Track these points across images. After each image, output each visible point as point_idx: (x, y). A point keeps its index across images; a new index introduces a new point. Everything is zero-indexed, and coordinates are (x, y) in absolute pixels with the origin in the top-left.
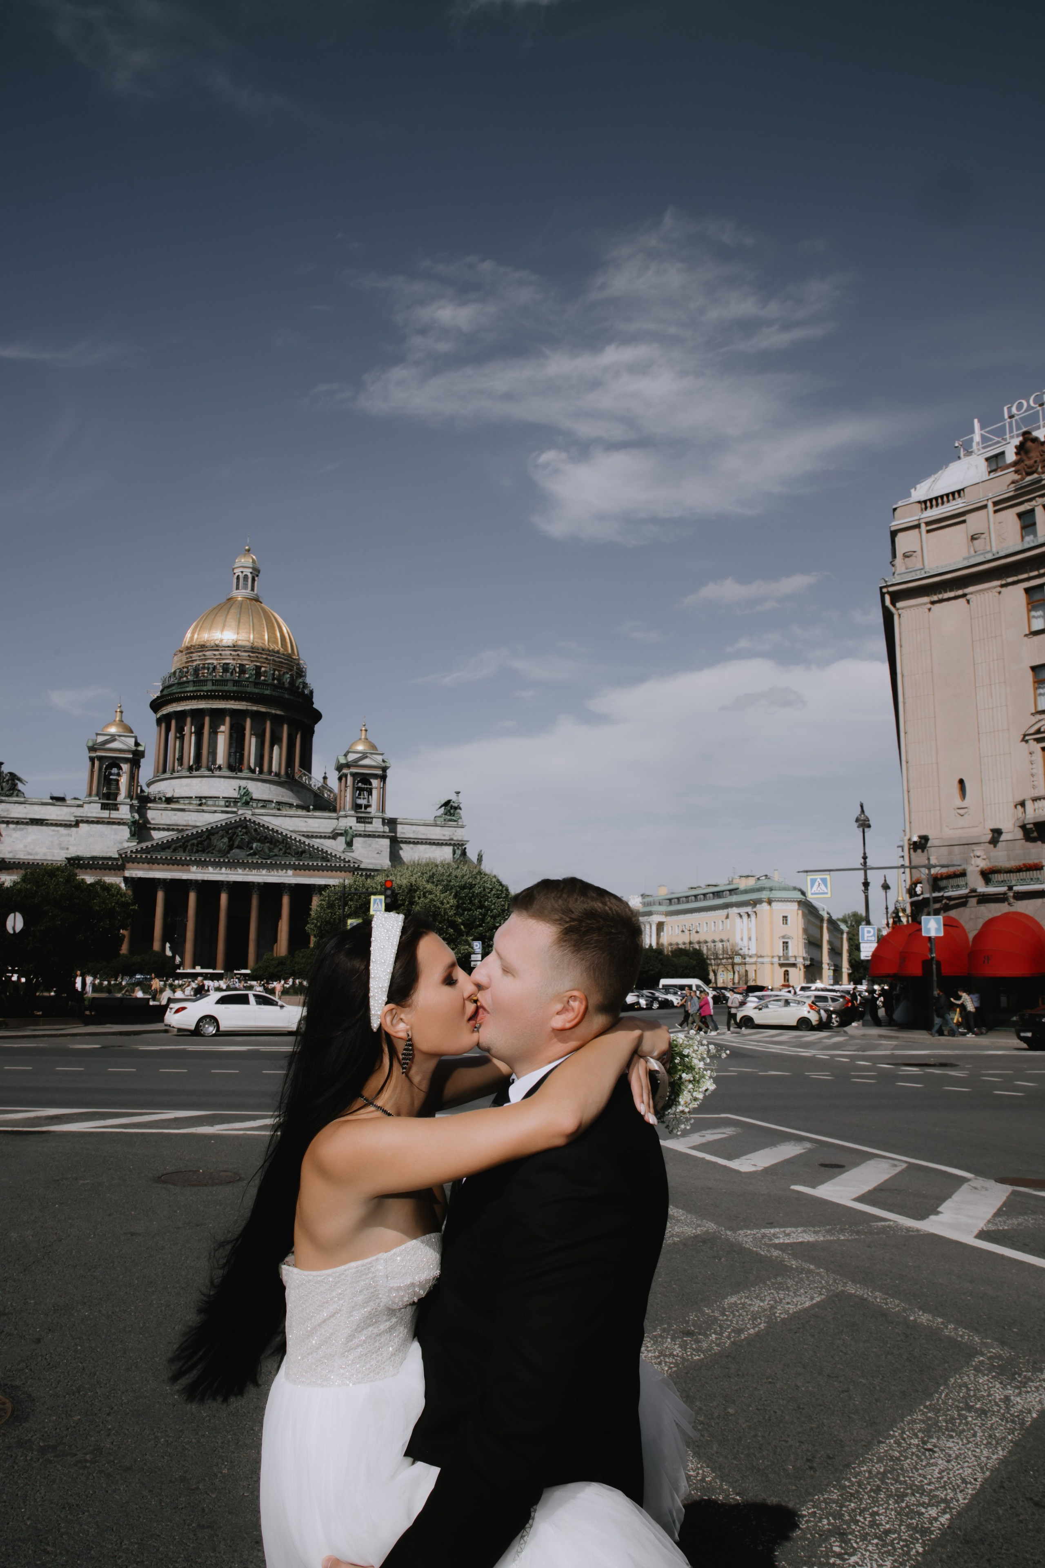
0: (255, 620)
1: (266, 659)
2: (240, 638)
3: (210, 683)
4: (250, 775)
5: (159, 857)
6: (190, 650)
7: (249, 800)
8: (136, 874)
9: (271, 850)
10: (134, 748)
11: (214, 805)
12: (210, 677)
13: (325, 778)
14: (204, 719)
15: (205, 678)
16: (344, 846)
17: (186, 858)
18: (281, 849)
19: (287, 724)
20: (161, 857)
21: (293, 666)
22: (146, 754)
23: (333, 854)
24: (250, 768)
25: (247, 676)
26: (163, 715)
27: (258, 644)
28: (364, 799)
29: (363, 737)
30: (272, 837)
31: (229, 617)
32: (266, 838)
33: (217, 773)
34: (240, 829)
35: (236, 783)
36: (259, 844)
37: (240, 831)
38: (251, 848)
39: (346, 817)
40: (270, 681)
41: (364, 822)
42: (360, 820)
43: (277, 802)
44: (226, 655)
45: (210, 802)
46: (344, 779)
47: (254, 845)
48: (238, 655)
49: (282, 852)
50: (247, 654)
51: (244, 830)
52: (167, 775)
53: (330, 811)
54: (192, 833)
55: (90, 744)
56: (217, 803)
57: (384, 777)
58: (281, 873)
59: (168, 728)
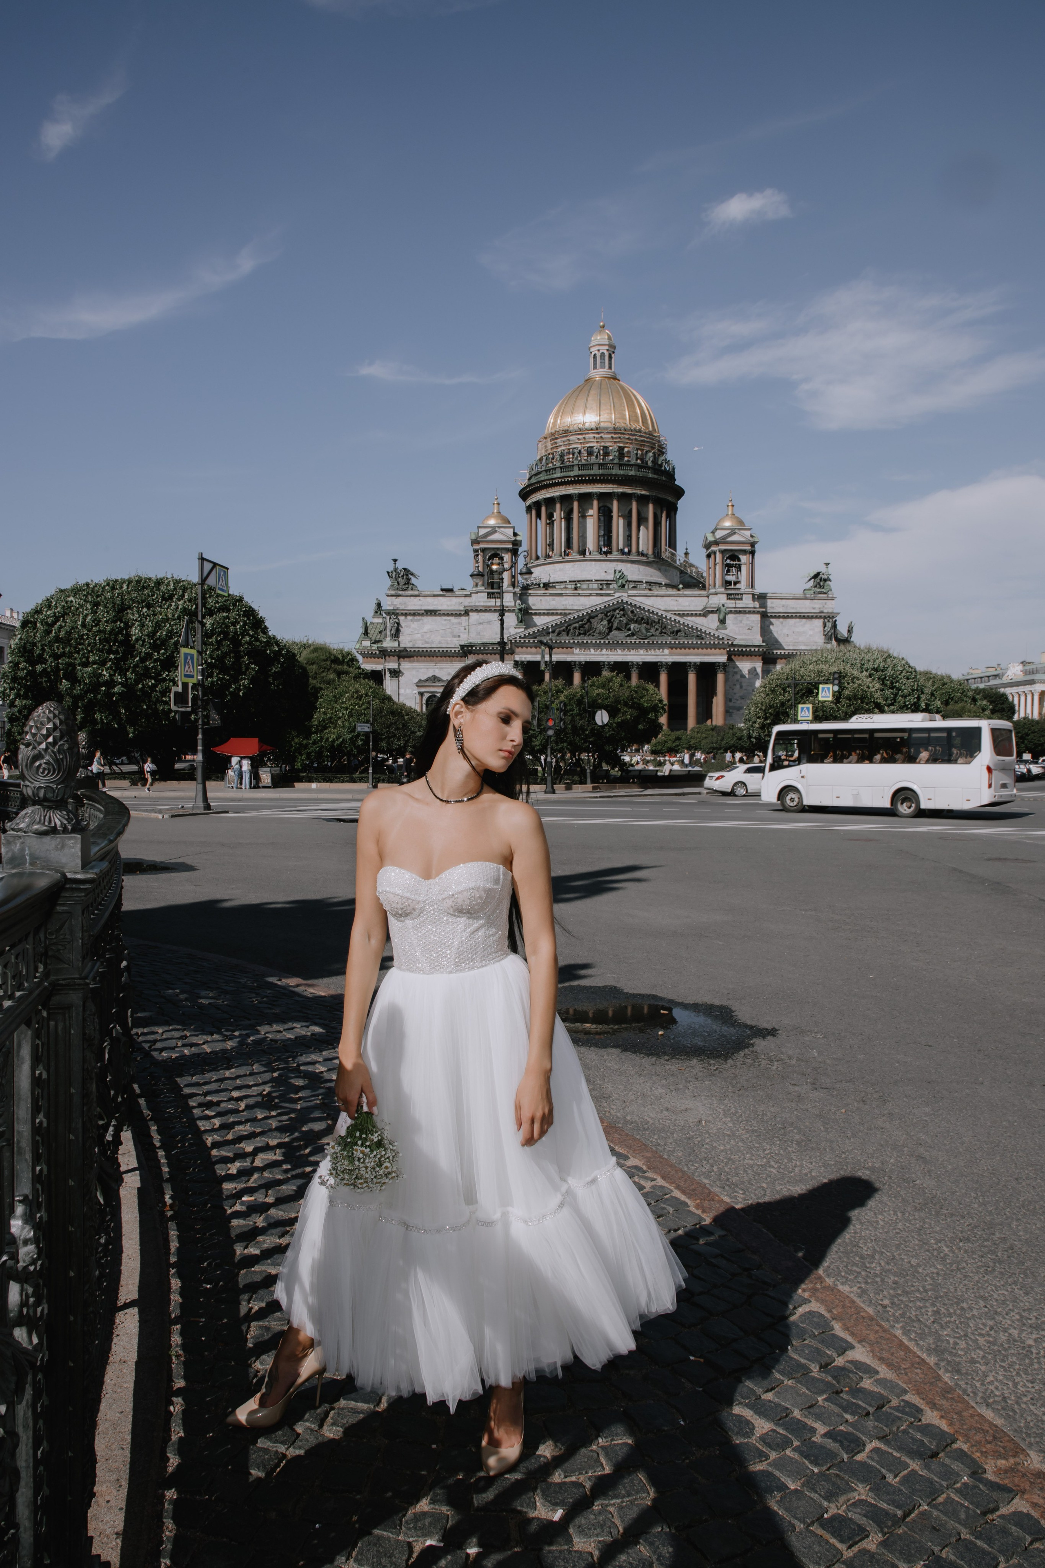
0: (616, 401)
1: (629, 438)
2: (603, 420)
3: (576, 468)
4: (620, 557)
6: (554, 436)
7: (624, 581)
8: (528, 658)
9: (648, 630)
10: (513, 538)
11: (588, 589)
12: (576, 462)
13: (686, 554)
14: (572, 504)
15: (571, 464)
16: (717, 623)
17: (570, 641)
18: (656, 629)
19: (653, 503)
20: (546, 641)
21: (654, 444)
22: (523, 543)
23: (707, 632)
24: (619, 549)
25: (611, 458)
26: (535, 503)
27: (620, 424)
28: (733, 574)
29: (730, 513)
30: (648, 618)
31: (590, 399)
32: (642, 619)
33: (588, 557)
34: (617, 611)
35: (608, 566)
36: (636, 625)
37: (618, 613)
38: (629, 629)
39: (716, 594)
40: (633, 462)
41: (734, 599)
42: (729, 596)
43: (646, 582)
44: (590, 438)
45: (585, 586)
46: (713, 556)
47: (632, 626)
48: (601, 437)
49: (658, 632)
50: (609, 436)
51: (622, 612)
52: (541, 561)
53: (700, 589)
54: (576, 617)
55: (473, 537)
56: (590, 586)
57: (753, 553)
58: (658, 652)
59: (539, 516)
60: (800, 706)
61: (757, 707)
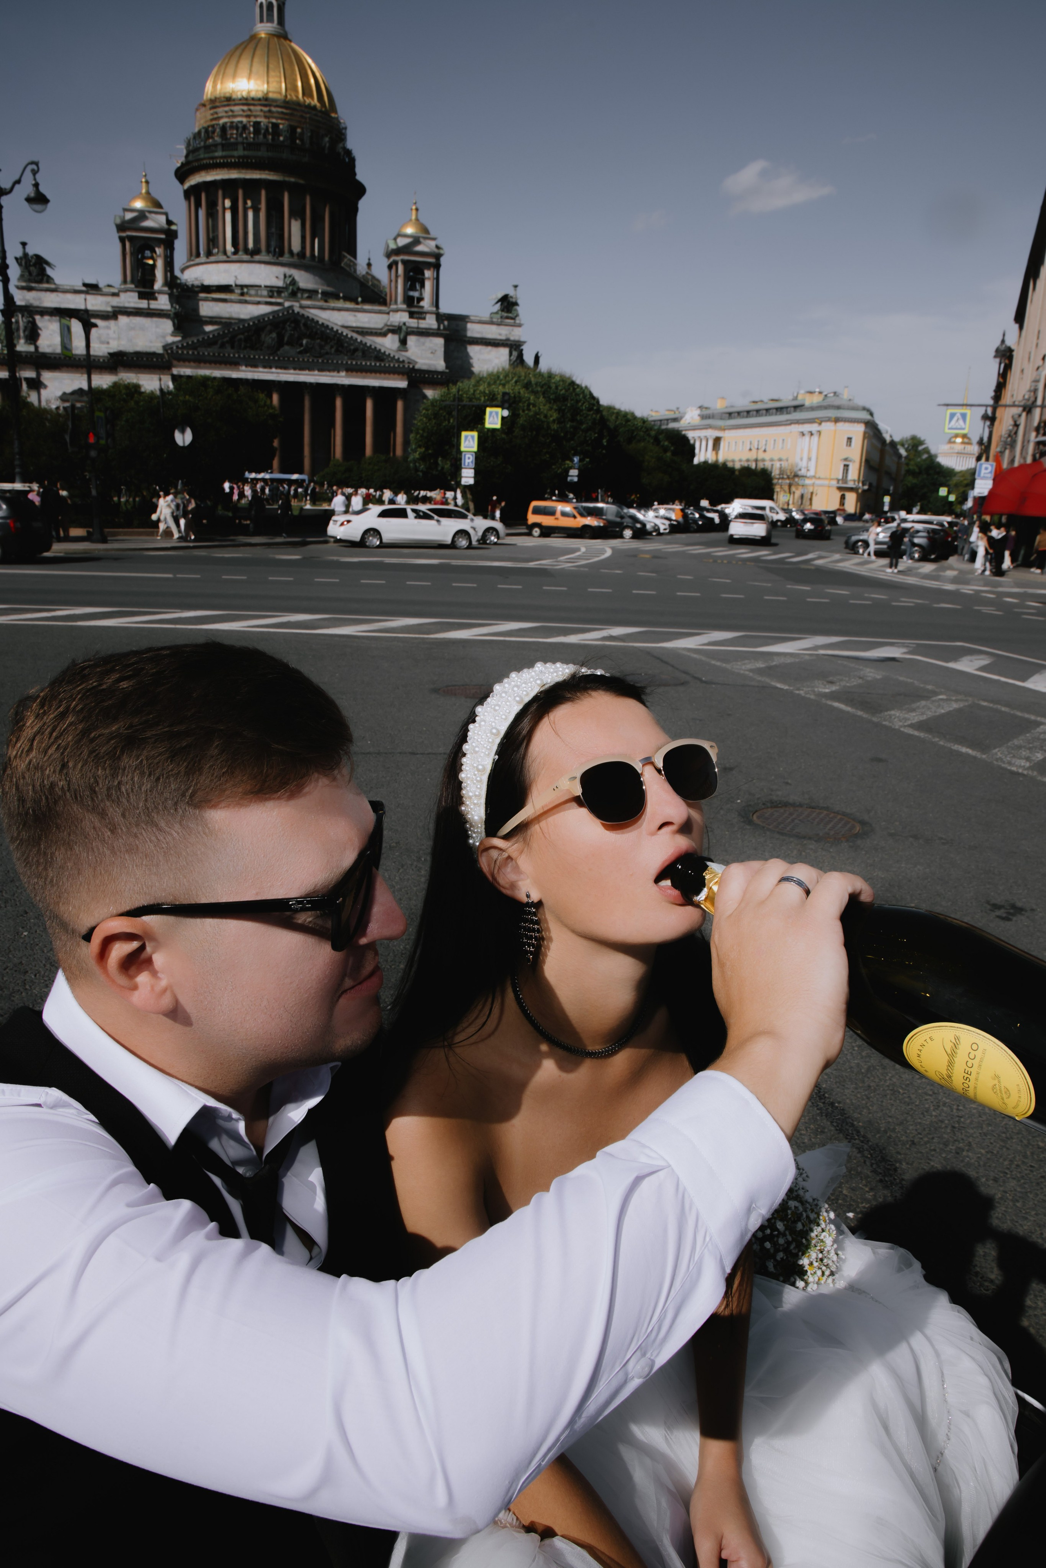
0: (287, 66)
1: (302, 117)
2: (271, 89)
3: (240, 147)
4: (291, 260)
5: (206, 354)
6: (215, 103)
7: (295, 289)
8: (184, 372)
9: (321, 347)
10: (165, 226)
11: (257, 295)
12: (240, 139)
13: (369, 265)
14: (238, 192)
15: (235, 140)
16: (397, 344)
17: (234, 355)
18: (332, 347)
19: (330, 200)
20: (209, 354)
21: (332, 127)
22: (180, 234)
23: (387, 353)
24: (291, 252)
25: (281, 138)
26: (192, 188)
27: (292, 97)
28: (415, 290)
29: (414, 217)
30: (323, 333)
31: (255, 60)
32: (316, 333)
33: (257, 258)
34: (288, 324)
35: (280, 271)
36: (309, 340)
37: (289, 326)
38: (301, 345)
39: (397, 311)
40: (307, 145)
41: (417, 318)
42: (411, 315)
43: (323, 293)
44: (256, 111)
45: (252, 292)
46: (394, 267)
47: (304, 342)
48: (270, 111)
49: (333, 350)
50: (280, 110)
51: (293, 325)
52: (203, 259)
53: (380, 304)
54: (239, 327)
55: (118, 221)
56: (259, 292)
57: (437, 266)
58: (335, 374)
59: (198, 205)
60: (464, 434)
61: (417, 433)
